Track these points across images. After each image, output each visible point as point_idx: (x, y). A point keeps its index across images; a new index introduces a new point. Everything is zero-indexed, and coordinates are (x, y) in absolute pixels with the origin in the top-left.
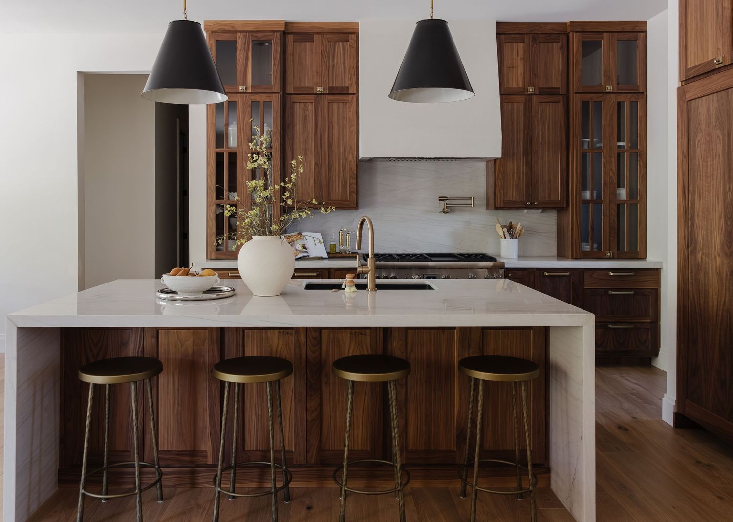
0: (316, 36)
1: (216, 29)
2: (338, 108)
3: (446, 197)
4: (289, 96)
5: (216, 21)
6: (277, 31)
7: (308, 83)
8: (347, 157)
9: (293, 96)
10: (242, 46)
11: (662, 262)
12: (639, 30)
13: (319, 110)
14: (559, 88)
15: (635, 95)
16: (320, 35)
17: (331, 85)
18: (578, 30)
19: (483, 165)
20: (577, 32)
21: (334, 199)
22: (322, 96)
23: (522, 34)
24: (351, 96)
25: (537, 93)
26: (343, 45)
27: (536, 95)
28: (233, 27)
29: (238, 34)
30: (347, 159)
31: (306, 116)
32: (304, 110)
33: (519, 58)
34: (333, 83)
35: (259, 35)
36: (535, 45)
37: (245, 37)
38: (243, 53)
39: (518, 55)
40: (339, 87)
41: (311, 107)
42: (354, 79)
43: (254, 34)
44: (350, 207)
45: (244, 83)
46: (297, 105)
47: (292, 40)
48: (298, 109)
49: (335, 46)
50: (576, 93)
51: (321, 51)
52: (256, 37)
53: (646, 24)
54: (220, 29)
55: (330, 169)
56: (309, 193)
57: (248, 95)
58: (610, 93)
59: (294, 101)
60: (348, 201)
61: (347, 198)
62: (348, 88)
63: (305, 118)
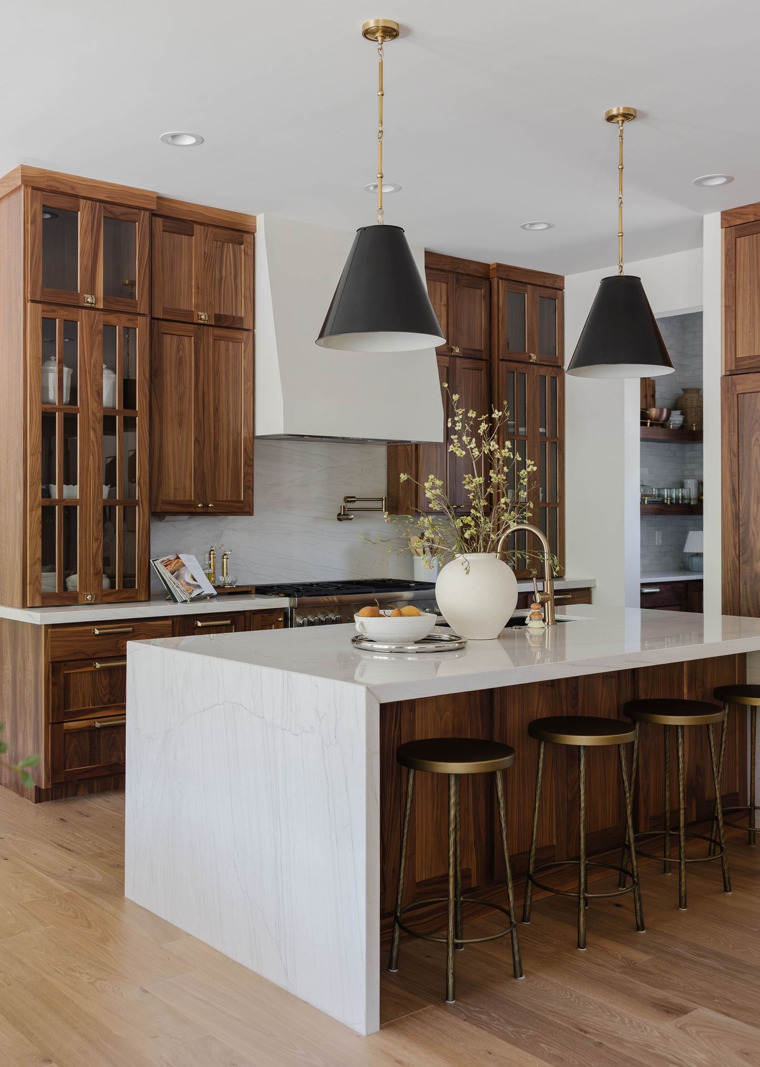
0: (197, 228)
1: (43, 186)
2: (227, 350)
3: (354, 497)
4: (156, 321)
5: (44, 172)
6: (146, 209)
7: (184, 306)
8: (239, 430)
9: (163, 323)
10: (88, 224)
11: (595, 580)
12: (558, 287)
13: (201, 351)
14: (481, 351)
15: (554, 369)
16: (203, 227)
17: (217, 312)
18: (504, 277)
19: (383, 450)
20: (502, 279)
21: (221, 499)
22: (205, 327)
23: (444, 271)
24: (245, 333)
25: (461, 355)
26: (234, 248)
27: (460, 357)
28: (73, 188)
29: (82, 202)
30: (239, 435)
31: (181, 358)
32: (178, 351)
33: (443, 303)
34: (220, 308)
35: (117, 210)
36: (459, 289)
37: (93, 210)
38: (89, 238)
39: (441, 301)
40: (229, 316)
41: (189, 344)
42: (250, 306)
43: (109, 207)
44: (244, 512)
45: (92, 292)
46: (167, 339)
47: (161, 229)
48: (170, 344)
49: (223, 246)
50: (501, 360)
51: (205, 253)
52: (111, 212)
53: (563, 280)
54: (51, 186)
55: (216, 448)
56: (185, 488)
57: (98, 312)
58: (533, 363)
59: (163, 331)
60: (241, 502)
61: (240, 496)
62: (241, 319)
63: (180, 362)
